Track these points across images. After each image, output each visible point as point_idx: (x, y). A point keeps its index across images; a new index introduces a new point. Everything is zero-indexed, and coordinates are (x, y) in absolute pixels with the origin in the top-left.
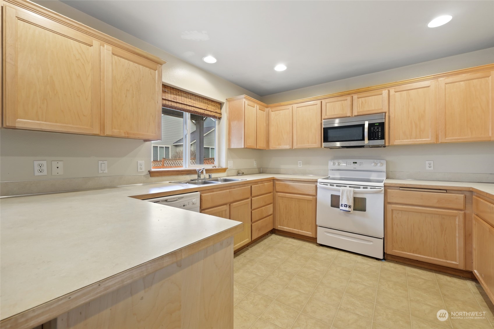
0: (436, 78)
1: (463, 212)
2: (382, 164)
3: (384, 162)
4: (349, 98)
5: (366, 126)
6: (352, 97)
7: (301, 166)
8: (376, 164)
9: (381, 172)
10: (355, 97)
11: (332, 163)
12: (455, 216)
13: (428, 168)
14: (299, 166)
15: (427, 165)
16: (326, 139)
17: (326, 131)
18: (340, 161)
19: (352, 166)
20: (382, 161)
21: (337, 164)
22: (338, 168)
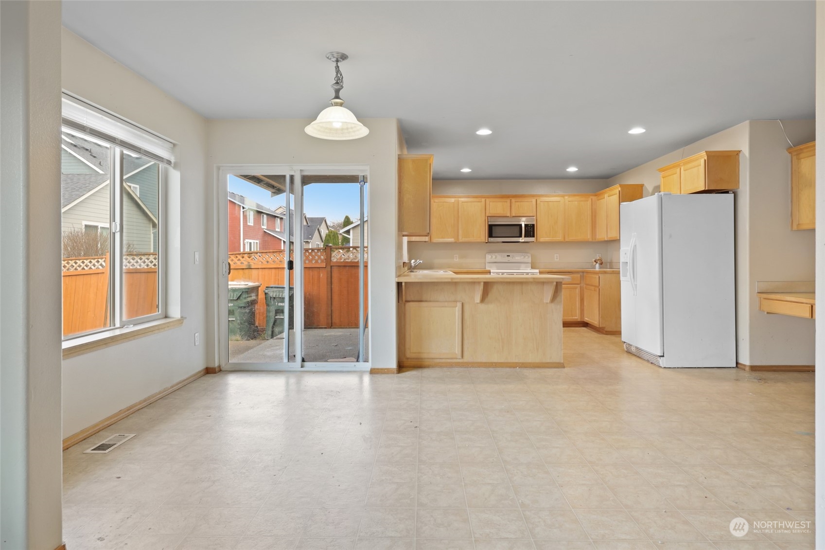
0: (563, 196)
1: (579, 285)
2: (529, 257)
3: (529, 255)
4: (508, 201)
5: (523, 226)
6: (511, 200)
7: (457, 260)
8: (525, 257)
9: (527, 263)
10: (513, 200)
11: (490, 257)
12: (576, 288)
13: (556, 260)
14: (455, 260)
15: (555, 257)
16: (490, 235)
17: (491, 227)
18: (496, 254)
19: (506, 259)
20: (528, 254)
21: (494, 257)
22: (496, 261)
